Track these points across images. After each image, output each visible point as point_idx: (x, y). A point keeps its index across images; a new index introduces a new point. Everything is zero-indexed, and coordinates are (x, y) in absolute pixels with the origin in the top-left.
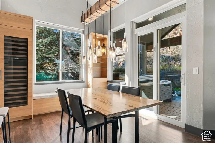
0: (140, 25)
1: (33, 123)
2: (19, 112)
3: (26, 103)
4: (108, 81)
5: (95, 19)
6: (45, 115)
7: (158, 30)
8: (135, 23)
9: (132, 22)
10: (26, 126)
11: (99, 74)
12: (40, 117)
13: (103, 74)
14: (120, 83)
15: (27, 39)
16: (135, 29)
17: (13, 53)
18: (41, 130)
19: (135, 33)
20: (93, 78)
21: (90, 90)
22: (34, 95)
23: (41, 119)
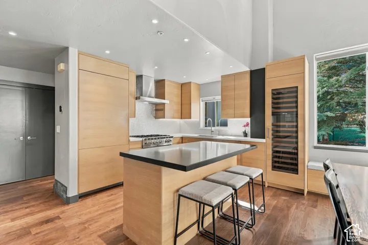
1: (304, 201)
3: (296, 171)
10: (291, 201)
12: (318, 198)
15: (297, 87)
23: (317, 201)
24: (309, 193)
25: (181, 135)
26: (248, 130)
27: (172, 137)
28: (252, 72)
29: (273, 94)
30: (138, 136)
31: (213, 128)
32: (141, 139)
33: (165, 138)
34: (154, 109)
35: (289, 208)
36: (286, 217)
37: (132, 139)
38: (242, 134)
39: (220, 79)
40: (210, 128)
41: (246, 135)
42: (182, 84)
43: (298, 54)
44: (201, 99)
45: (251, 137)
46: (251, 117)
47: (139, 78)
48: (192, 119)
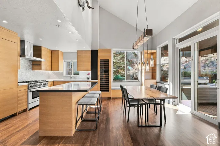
0: (181, 40)
1: (111, 101)
2: (105, 95)
3: (108, 91)
4: (157, 82)
5: (146, 40)
6: (117, 98)
7: (195, 43)
8: (176, 39)
9: (174, 39)
10: (108, 102)
11: (150, 77)
12: (115, 99)
13: (153, 77)
14: (164, 83)
15: (109, 60)
16: (177, 43)
17: (104, 67)
18: (114, 104)
19: (176, 47)
20: (145, 79)
21: (143, 87)
22: (112, 88)
23: (115, 100)
24: (112, 98)
25: (52, 80)
26: (90, 76)
27: (48, 81)
28: (92, 51)
29: (100, 61)
30: (23, 82)
31: (71, 76)
32: (27, 84)
33: (43, 82)
34: (32, 63)
35: (108, 104)
36: (108, 106)
37: (20, 84)
38: (87, 78)
39: (77, 51)
40: (70, 76)
41: (88, 79)
42: (52, 50)
43: (108, 48)
44: (64, 60)
45: (91, 79)
46: (91, 70)
47: (22, 42)
48: (59, 71)
